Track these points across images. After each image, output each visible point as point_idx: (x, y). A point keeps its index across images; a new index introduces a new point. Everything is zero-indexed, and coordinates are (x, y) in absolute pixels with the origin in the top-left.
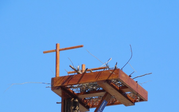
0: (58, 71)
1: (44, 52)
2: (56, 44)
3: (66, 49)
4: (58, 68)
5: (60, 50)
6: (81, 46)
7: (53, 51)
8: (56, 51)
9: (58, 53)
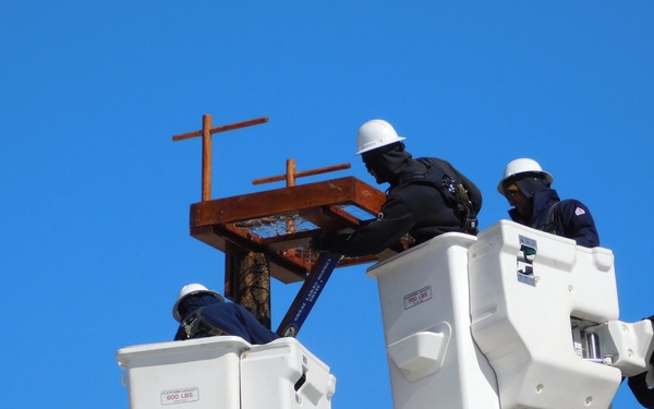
0: (207, 186)
1: (176, 138)
2: (204, 117)
3: (226, 128)
4: (207, 178)
5: (212, 132)
6: (263, 121)
7: (196, 134)
8: (202, 133)
9: (207, 140)
